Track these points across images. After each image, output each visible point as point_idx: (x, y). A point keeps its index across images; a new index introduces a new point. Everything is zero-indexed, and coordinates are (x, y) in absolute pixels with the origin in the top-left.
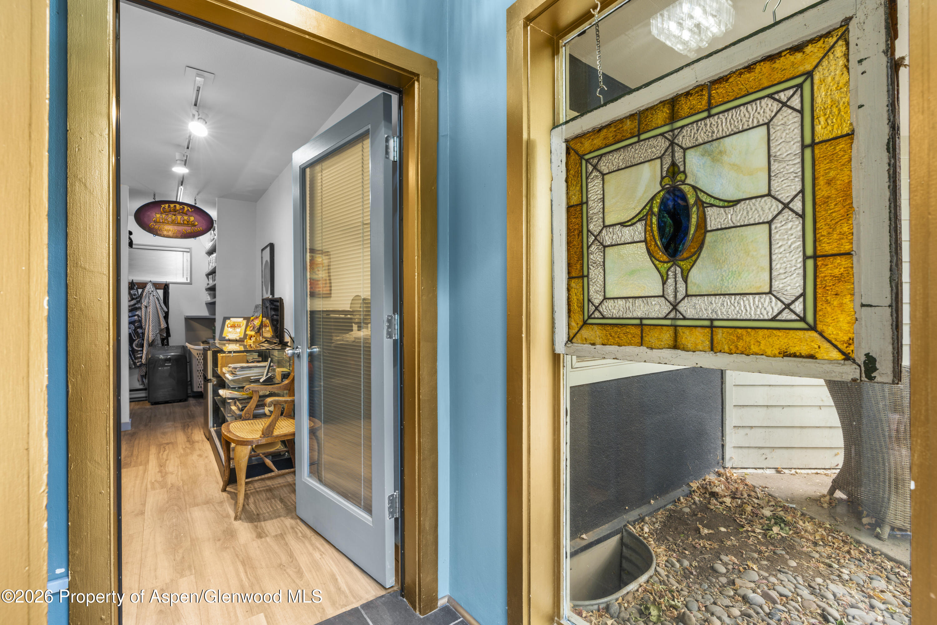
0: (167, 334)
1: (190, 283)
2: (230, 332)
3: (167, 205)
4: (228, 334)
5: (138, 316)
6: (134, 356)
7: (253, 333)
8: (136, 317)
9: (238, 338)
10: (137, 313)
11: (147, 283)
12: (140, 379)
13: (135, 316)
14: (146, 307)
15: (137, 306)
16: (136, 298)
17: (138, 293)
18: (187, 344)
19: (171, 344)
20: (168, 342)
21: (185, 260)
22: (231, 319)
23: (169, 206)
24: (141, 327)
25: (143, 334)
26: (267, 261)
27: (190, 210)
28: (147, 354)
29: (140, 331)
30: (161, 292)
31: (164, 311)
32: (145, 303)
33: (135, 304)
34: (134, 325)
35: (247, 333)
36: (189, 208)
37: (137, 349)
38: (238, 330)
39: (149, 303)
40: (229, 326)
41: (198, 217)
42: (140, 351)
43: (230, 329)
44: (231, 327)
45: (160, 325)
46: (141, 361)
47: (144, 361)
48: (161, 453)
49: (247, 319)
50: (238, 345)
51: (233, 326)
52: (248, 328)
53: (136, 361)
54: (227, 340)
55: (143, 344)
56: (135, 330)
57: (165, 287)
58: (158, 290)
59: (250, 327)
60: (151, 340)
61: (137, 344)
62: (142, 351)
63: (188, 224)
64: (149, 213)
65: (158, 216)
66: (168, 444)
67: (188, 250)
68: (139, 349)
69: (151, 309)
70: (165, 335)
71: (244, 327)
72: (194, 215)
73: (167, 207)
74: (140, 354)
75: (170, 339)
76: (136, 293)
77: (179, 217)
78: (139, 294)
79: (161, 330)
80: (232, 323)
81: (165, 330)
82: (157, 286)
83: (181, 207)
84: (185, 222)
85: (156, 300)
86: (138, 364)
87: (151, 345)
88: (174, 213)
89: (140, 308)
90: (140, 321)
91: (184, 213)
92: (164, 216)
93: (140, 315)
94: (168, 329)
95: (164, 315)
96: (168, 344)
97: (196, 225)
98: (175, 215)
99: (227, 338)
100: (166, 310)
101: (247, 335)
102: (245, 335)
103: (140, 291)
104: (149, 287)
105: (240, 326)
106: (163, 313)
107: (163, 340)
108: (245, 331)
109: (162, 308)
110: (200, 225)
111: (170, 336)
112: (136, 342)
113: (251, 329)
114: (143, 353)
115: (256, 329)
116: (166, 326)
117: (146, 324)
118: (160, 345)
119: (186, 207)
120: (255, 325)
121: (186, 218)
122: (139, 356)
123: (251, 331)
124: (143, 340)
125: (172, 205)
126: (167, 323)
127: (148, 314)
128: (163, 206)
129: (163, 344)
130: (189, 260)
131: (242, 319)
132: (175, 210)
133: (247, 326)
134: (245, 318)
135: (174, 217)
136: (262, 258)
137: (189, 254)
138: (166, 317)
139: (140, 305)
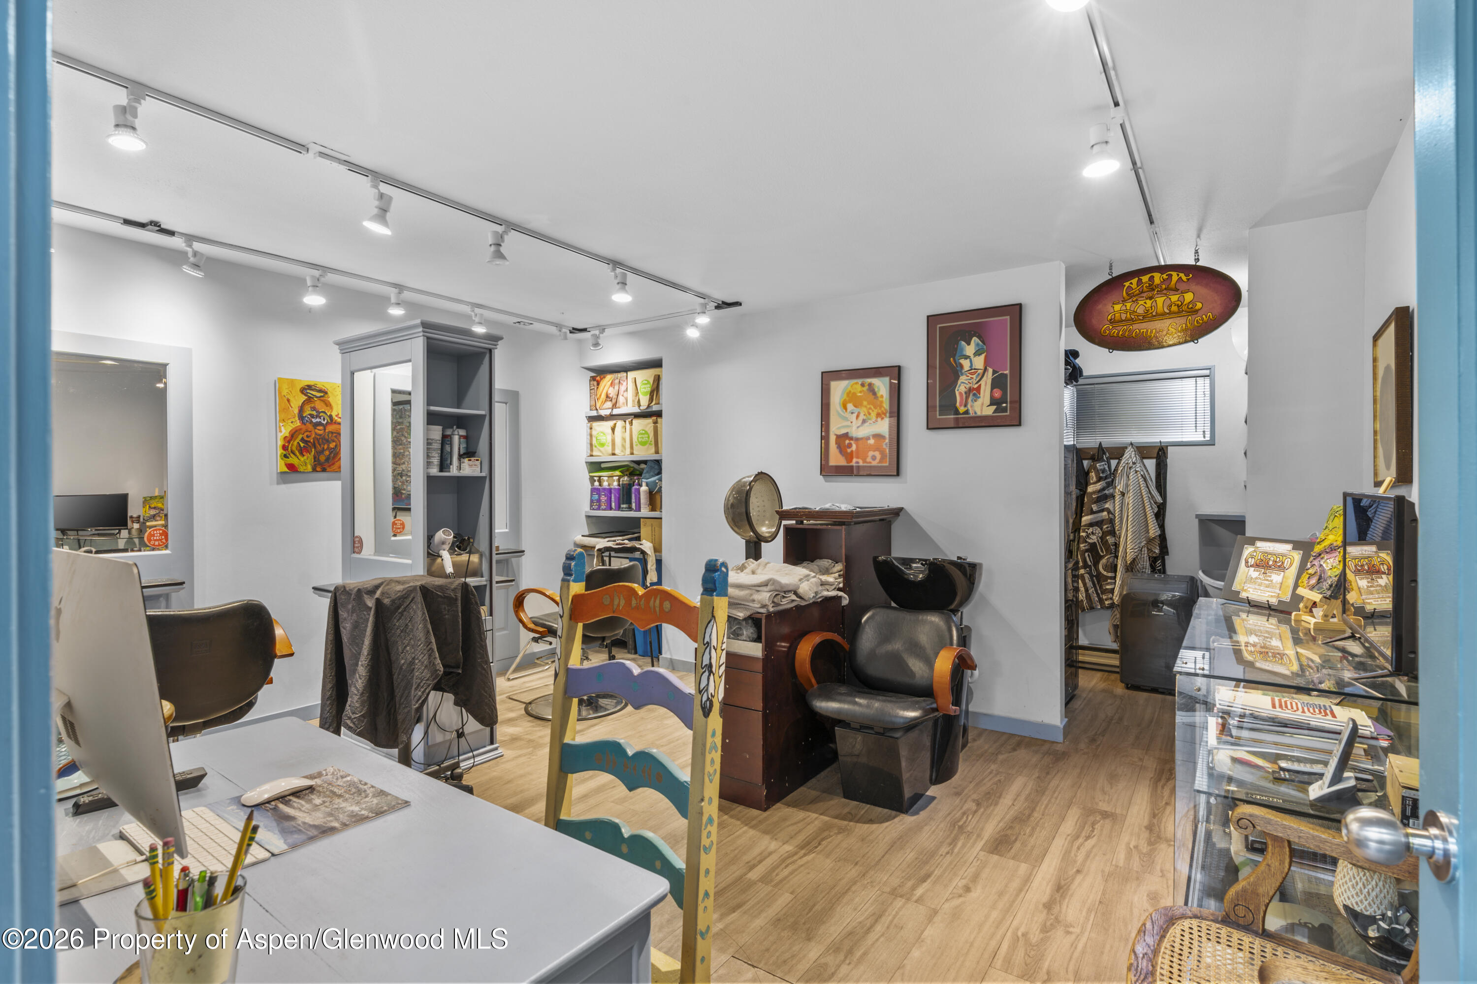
0: (1161, 550)
1: (1211, 443)
2: (1251, 580)
3: (1135, 281)
4: (1247, 586)
5: (1109, 512)
6: (1101, 587)
7: (1316, 597)
8: (1105, 513)
9: (1274, 601)
10: (1107, 506)
11: (1126, 448)
12: (1112, 631)
13: (1103, 511)
14: (1123, 494)
15: (1106, 492)
16: (1106, 478)
17: (1109, 467)
18: (1201, 576)
19: (1169, 571)
20: (1163, 564)
21: (1200, 394)
22: (1259, 544)
23: (1140, 282)
24: (1113, 533)
25: (1116, 545)
26: (1388, 368)
27: (1184, 278)
28: (1122, 587)
29: (1110, 540)
30: (1151, 464)
31: (1156, 503)
32: (1120, 487)
33: (1103, 489)
34: (1101, 529)
35: (1301, 591)
36: (1182, 275)
37: (1105, 573)
38: (1276, 578)
39: (1127, 486)
40: (1251, 561)
41: (1202, 291)
42: (1111, 578)
43: (1253, 573)
44: (1257, 566)
45: (1147, 532)
46: (1111, 599)
47: (1116, 599)
48: (1081, 840)
49: (1305, 547)
50: (1273, 621)
51: (1263, 565)
52: (1305, 577)
53: (1104, 597)
54: (1241, 601)
55: (1116, 566)
56: (1101, 538)
57: (1160, 453)
58: (1145, 461)
59: (1311, 576)
60: (1129, 559)
61: (1106, 566)
62: (1114, 578)
63: (1179, 312)
64: (1100, 306)
65: (1117, 307)
66: (1105, 815)
67: (1207, 372)
68: (1110, 574)
69: (1130, 499)
70: (1157, 551)
71: (1293, 571)
72: (1193, 287)
73: (1134, 286)
74: (1110, 584)
75: (1168, 560)
76: (1106, 467)
77: (1160, 300)
78: (1113, 468)
79: (1150, 541)
80: (1259, 556)
81: (1158, 541)
82: (1143, 451)
83: (1165, 276)
84: (1174, 308)
85: (1141, 480)
86: (1107, 603)
87: (1131, 568)
88: (1150, 294)
89: (1113, 496)
90: (1111, 521)
91: (1172, 290)
92: (1128, 305)
93: (1112, 509)
94: (1163, 538)
95: (1156, 510)
96: (1163, 571)
97: (1197, 311)
98: (1151, 298)
99: (1244, 595)
100: (1159, 499)
101: (1301, 598)
102: (1296, 599)
103: (1114, 463)
104: (1130, 455)
105: (1281, 568)
106: (1155, 506)
107: (1153, 560)
108: (1296, 586)
109: (1153, 497)
110: (1208, 309)
111: (1167, 553)
112: (1104, 561)
113: (1313, 581)
114: (1115, 583)
115: (1325, 585)
116: (1159, 532)
117: (1121, 527)
118: (1148, 571)
119: (1174, 274)
120: (1324, 571)
121: (1174, 298)
122: (1108, 587)
123: (1312, 588)
124: (1117, 557)
125: (1145, 279)
126: (1162, 527)
127: (1125, 509)
128: (1127, 284)
129: (1153, 569)
130: (1208, 393)
131: (1289, 547)
132: (1151, 288)
133: (1302, 569)
134: (1297, 545)
135: (1149, 302)
136: (1375, 360)
137: (1207, 380)
138: (1160, 514)
139: (1111, 491)
